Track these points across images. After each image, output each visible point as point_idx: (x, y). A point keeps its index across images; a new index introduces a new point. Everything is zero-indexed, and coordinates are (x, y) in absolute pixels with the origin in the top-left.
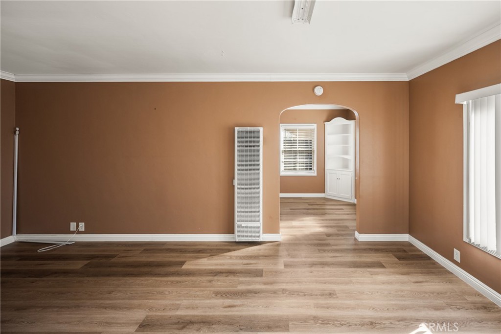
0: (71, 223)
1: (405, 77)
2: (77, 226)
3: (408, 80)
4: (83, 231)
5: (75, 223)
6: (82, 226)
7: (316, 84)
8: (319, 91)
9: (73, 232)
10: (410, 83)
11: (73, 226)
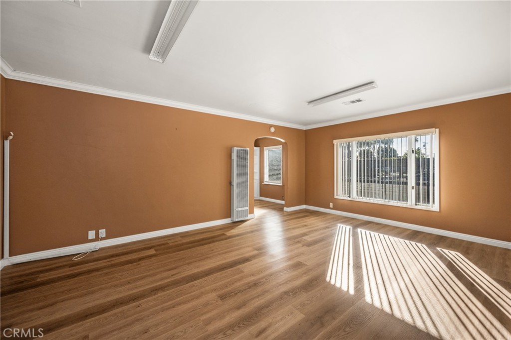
0: (89, 232)
1: (304, 128)
2: (97, 234)
3: (305, 129)
4: (104, 237)
5: (94, 231)
6: (103, 233)
7: (271, 126)
8: (273, 130)
9: (92, 241)
10: (306, 131)
11: (92, 234)
